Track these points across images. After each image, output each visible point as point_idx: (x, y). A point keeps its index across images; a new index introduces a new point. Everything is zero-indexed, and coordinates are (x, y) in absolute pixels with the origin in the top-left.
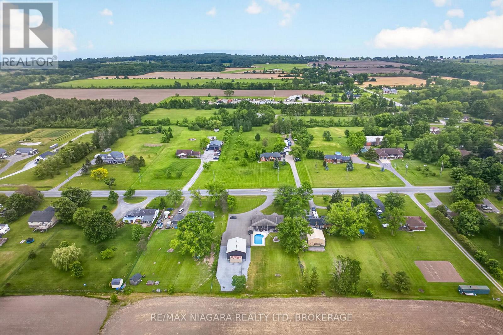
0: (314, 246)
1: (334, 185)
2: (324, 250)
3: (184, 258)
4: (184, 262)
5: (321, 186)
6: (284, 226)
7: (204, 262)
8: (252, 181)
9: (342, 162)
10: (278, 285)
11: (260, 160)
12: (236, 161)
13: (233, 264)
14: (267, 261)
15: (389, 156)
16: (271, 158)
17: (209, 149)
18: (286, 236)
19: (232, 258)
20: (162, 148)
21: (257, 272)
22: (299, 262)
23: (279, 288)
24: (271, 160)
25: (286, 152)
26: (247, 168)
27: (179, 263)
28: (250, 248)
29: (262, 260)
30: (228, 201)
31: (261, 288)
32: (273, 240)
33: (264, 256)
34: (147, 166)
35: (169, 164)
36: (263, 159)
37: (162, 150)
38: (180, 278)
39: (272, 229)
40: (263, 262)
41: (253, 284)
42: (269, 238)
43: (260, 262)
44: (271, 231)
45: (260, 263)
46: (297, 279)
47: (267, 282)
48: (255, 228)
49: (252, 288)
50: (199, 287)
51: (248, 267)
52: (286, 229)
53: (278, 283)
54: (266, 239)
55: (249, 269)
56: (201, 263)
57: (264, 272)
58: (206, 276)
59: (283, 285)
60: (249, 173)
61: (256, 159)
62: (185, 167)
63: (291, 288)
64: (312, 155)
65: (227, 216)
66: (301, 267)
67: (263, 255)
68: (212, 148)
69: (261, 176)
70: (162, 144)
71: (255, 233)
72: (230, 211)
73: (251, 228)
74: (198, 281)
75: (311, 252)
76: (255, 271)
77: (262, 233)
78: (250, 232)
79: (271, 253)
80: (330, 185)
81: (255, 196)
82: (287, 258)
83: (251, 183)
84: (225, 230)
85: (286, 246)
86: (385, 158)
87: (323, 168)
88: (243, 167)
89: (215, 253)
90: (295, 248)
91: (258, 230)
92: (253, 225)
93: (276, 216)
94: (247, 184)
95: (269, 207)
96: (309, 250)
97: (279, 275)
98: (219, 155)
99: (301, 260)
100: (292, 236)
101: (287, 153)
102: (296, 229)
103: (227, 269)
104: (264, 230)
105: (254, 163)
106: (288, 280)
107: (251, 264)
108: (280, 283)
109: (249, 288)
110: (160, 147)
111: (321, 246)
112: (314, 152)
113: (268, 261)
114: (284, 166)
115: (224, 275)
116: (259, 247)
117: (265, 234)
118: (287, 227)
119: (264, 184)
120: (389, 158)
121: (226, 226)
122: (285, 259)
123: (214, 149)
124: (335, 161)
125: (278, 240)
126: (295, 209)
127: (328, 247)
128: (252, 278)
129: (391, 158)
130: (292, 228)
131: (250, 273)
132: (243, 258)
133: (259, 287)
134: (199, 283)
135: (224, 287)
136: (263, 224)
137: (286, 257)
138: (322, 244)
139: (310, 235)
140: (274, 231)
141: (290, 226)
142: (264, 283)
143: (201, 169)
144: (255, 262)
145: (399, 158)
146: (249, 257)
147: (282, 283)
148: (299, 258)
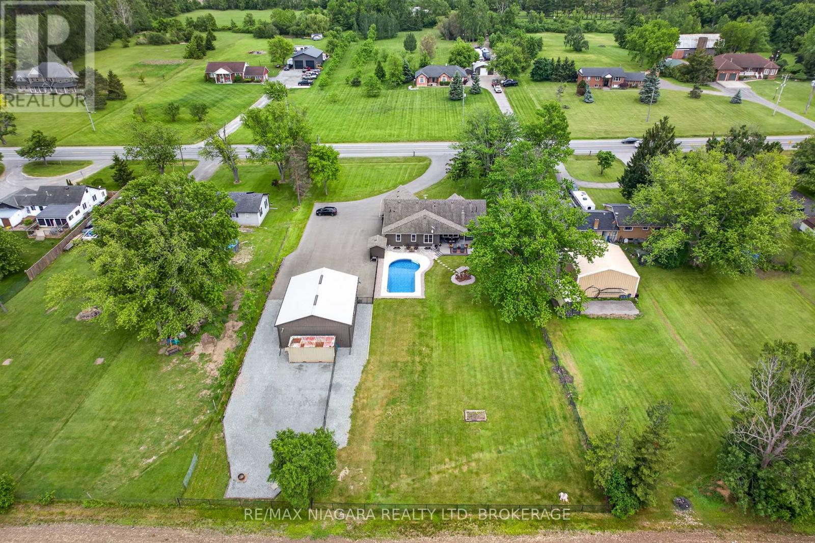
0: (596, 298)
1: (616, 132)
2: (637, 312)
3: (126, 341)
4: (122, 357)
5: (581, 136)
6: (496, 226)
7: (195, 358)
8: (391, 125)
9: (623, 86)
10: (478, 460)
11: (415, 85)
12: (354, 89)
13: (300, 368)
14: (430, 356)
15: (742, 74)
16: (441, 80)
17: (291, 67)
18: (501, 261)
19: (296, 345)
20: (181, 67)
21: (392, 402)
22: (554, 358)
23: (486, 480)
24: (442, 84)
25: (478, 69)
26: (380, 100)
27: (100, 361)
28: (370, 308)
29: (411, 352)
30: (312, 160)
31: (404, 482)
32: (453, 279)
33: (421, 335)
34: (128, 99)
35: (185, 95)
36: (422, 81)
37: (182, 70)
38: (77, 428)
39: (447, 245)
40: (417, 359)
41: (373, 458)
42: (439, 271)
43: (404, 357)
44: (445, 249)
45: (406, 364)
46: (553, 433)
47: (432, 448)
48: (392, 241)
49: (367, 479)
50: (136, 473)
51: (357, 378)
52: (504, 236)
53: (475, 456)
54: (428, 275)
55: (358, 389)
56: (182, 362)
57: (420, 403)
58: (184, 420)
59: (500, 465)
60: (386, 110)
61: (404, 83)
62: (222, 100)
63: (533, 476)
64: (546, 71)
65: (310, 206)
66: (565, 378)
67: (416, 330)
68: (298, 65)
69: (416, 115)
70: (183, 61)
71: (392, 255)
72: (320, 193)
73: (381, 241)
74: (140, 443)
75: (587, 317)
76: (382, 394)
77: (414, 256)
78: (375, 254)
79: (446, 321)
80: (606, 132)
81: (398, 158)
82: (507, 343)
83: (387, 132)
84: (293, 248)
85: (502, 298)
86: (732, 78)
87: (577, 99)
88: (371, 100)
89: (241, 324)
90: (536, 305)
91: (403, 248)
92: (386, 230)
93: (460, 203)
94: (379, 132)
95: (439, 184)
96: (582, 313)
97: (482, 414)
98: (315, 76)
99: (559, 349)
100: (526, 261)
101: (482, 70)
102: (544, 235)
103: (272, 391)
104: (421, 248)
105: (401, 92)
106: (518, 436)
107: (370, 367)
108: (486, 456)
109: (353, 478)
110: (178, 65)
111: (622, 298)
112: (552, 64)
113: (434, 355)
114: (477, 96)
115: (256, 416)
116: (402, 301)
117: (424, 259)
118: (507, 230)
119: (425, 132)
120: (740, 79)
121: (299, 237)
122: (499, 347)
123: (305, 64)
124: (606, 83)
125: (468, 278)
126: (528, 174)
127: (647, 301)
128: (370, 432)
129: (746, 77)
130: (529, 232)
131: (363, 408)
132: (339, 344)
133: (396, 474)
134: (145, 456)
135: (241, 477)
136: (417, 225)
137: (501, 340)
138: (626, 293)
139: (590, 259)
140: (454, 250)
141: (517, 226)
142: (419, 457)
143: (261, 102)
144: (385, 359)
145: (766, 77)
146: (362, 341)
147: (495, 455)
148: (548, 344)
